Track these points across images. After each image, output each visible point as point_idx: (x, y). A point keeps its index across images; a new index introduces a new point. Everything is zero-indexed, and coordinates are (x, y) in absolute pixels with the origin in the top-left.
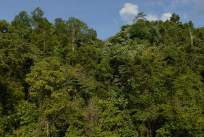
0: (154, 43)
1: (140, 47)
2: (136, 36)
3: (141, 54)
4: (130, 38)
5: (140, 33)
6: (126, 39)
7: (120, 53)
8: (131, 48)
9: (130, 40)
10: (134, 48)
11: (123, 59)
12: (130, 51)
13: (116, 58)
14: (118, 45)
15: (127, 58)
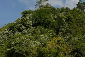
0: (60, 33)
1: (44, 37)
2: (39, 24)
3: (44, 46)
4: (33, 26)
5: (44, 21)
6: (27, 27)
7: (20, 43)
8: (33, 37)
9: (32, 29)
10: (37, 38)
11: (24, 50)
12: (32, 42)
13: (14, 50)
14: (17, 33)
15: (28, 50)
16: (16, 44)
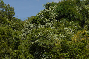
16: (39, 38)
